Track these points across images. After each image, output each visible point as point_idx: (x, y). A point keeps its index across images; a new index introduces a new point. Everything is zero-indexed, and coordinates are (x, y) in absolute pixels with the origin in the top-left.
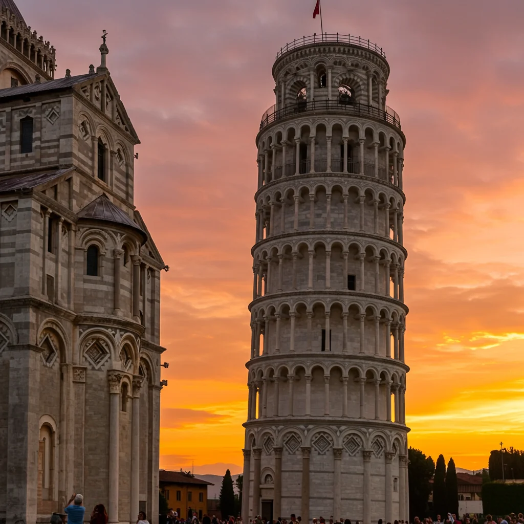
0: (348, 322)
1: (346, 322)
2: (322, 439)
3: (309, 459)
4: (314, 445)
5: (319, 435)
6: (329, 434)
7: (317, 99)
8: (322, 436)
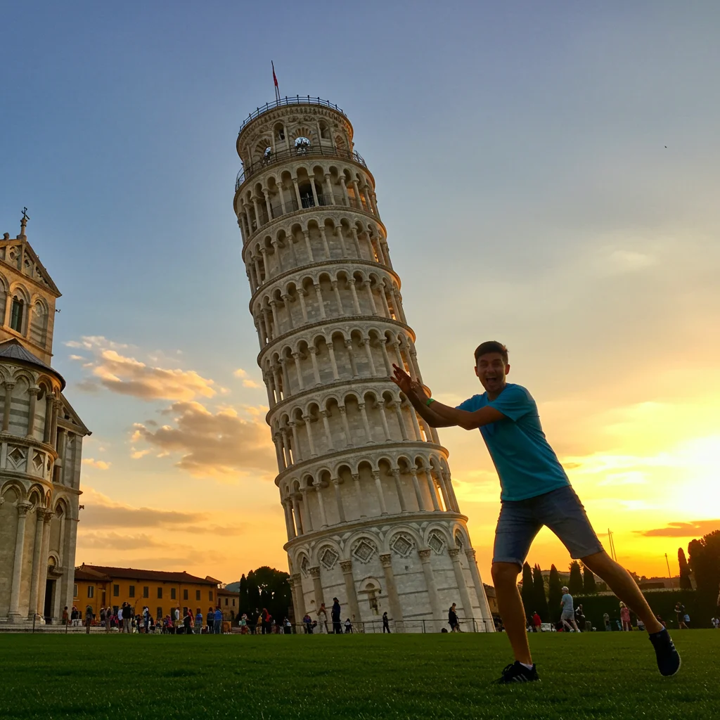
0: (366, 411)
1: (364, 412)
2: (363, 547)
3: (351, 574)
5: (359, 541)
6: (371, 540)
7: (278, 151)
8: (363, 543)
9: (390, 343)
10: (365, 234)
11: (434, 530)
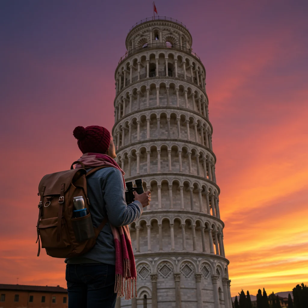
3: (156, 282)
4: (160, 272)
8: (165, 265)
9: (202, 159)
10: (192, 95)
11: (204, 263)
